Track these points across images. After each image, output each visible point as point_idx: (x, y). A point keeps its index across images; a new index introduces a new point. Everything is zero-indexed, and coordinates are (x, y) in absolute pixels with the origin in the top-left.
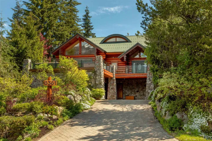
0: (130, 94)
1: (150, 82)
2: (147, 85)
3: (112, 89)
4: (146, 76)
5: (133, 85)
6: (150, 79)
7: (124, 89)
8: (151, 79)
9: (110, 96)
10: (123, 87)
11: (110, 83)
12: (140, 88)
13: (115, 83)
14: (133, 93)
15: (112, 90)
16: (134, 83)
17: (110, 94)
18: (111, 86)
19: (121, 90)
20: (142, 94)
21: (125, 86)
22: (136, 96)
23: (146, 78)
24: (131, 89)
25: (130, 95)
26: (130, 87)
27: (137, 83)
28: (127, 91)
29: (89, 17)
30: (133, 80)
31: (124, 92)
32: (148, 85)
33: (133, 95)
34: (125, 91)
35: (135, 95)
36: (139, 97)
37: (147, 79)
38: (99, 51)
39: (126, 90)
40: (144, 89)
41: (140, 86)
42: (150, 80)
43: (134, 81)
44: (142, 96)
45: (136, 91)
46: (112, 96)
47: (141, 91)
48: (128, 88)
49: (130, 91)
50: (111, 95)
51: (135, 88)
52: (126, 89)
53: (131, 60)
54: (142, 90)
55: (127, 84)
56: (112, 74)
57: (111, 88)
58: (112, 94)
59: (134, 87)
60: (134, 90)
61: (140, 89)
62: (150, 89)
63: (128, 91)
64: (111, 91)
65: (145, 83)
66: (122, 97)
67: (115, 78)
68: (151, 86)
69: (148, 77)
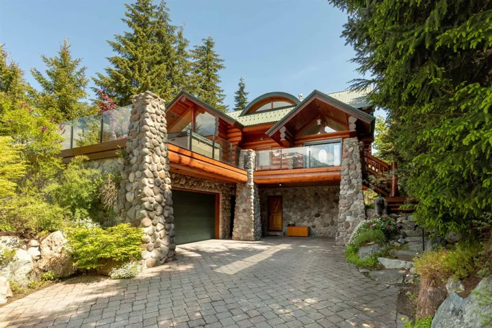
0: (298, 221)
1: (350, 192)
2: (341, 202)
3: (244, 211)
4: (338, 174)
5: (306, 201)
6: (350, 181)
7: (284, 210)
8: (354, 181)
9: (240, 229)
10: (283, 206)
11: (239, 197)
12: (324, 206)
13: (252, 197)
14: (306, 218)
15: (245, 215)
16: (309, 195)
17: (240, 225)
18: (242, 203)
19: (278, 212)
20: (329, 221)
21: (286, 203)
22: (314, 227)
23: (340, 180)
24: (301, 210)
25: (300, 224)
26: (300, 205)
27: (316, 194)
28: (291, 214)
29: (245, 94)
30: (306, 188)
31: (284, 215)
32: (346, 201)
33: (305, 223)
34: (287, 213)
35: (310, 224)
36: (322, 228)
37: (343, 182)
38: (229, 127)
39: (290, 212)
40: (334, 210)
41: (324, 203)
42: (351, 187)
43: (307, 191)
44: (328, 225)
45: (313, 213)
46: (245, 229)
47: (327, 215)
48: (295, 206)
49: (299, 214)
50: (243, 228)
51: (312, 206)
52: (289, 209)
53: (302, 141)
54: (327, 212)
55: (291, 197)
56: (246, 173)
57: (241, 210)
58: (245, 225)
59: (308, 203)
60: (307, 211)
61: (324, 209)
62: (351, 212)
63: (295, 213)
64: (241, 218)
65: (337, 195)
66: (280, 227)
67: (252, 184)
68: (356, 203)
69: (346, 177)
